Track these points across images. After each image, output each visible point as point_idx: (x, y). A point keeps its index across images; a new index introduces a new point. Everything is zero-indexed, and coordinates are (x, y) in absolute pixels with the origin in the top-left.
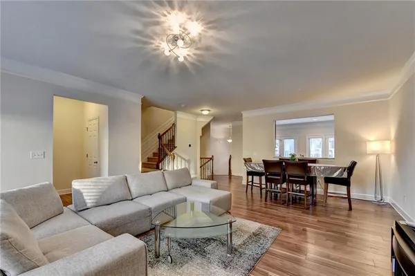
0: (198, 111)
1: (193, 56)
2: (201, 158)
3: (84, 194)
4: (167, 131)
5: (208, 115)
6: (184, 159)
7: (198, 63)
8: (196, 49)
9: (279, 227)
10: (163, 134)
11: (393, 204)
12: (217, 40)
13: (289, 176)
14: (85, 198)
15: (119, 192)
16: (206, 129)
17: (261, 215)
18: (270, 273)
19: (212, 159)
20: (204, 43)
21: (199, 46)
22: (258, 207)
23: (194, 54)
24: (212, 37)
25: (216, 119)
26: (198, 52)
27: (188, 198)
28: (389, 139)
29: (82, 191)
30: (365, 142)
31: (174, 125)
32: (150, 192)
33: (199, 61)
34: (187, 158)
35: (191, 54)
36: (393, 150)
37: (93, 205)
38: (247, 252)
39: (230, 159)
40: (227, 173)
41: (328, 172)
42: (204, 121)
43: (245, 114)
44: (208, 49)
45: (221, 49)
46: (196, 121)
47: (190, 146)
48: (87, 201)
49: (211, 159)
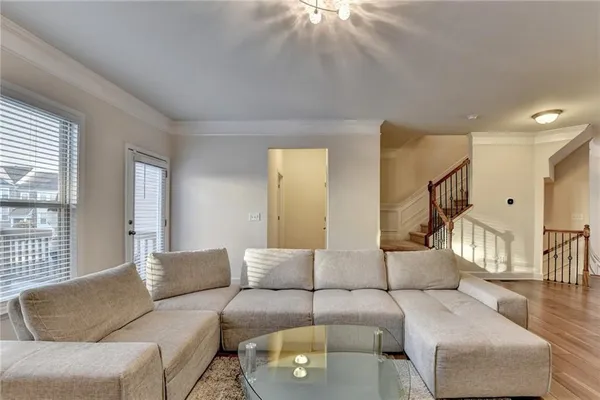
0: (524, 118)
2: (545, 231)
3: (249, 269)
4: (450, 175)
6: (493, 231)
10: (439, 183)
14: (249, 274)
15: (293, 275)
19: (584, 234)
29: (248, 264)
31: (467, 162)
32: (350, 285)
34: (501, 229)
37: (256, 284)
46: (533, 146)
47: (510, 202)
48: (250, 279)
49: (580, 234)
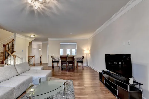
0: (29, 35)
1: (41, 9)
2: (28, 57)
5: (33, 38)
7: (41, 13)
8: (44, 6)
9: (71, 79)
10: (7, 45)
11: (90, 66)
12: (56, 6)
13: (69, 61)
16: (30, 44)
17: (63, 77)
18: (81, 97)
19: (34, 57)
20: (50, 5)
21: (46, 5)
22: (61, 74)
23: (42, 8)
24: (54, 4)
25: (36, 40)
26: (44, 8)
27: (33, 77)
28: (88, 50)
30: (84, 51)
33: (43, 12)
34: (21, 57)
35: (40, 7)
36: (90, 53)
38: (69, 92)
39: (41, 57)
40: (39, 62)
41: (79, 59)
42: (30, 40)
43: (50, 39)
44: (50, 8)
45: (55, 11)
46: (26, 40)
49: (33, 57)
